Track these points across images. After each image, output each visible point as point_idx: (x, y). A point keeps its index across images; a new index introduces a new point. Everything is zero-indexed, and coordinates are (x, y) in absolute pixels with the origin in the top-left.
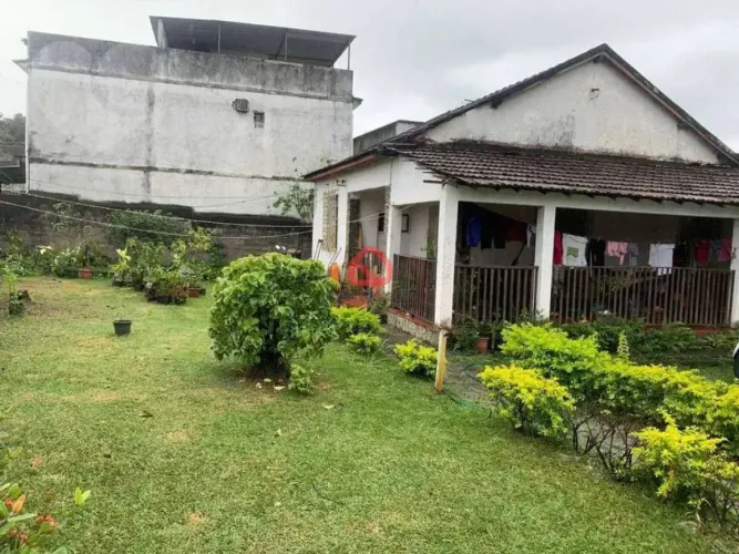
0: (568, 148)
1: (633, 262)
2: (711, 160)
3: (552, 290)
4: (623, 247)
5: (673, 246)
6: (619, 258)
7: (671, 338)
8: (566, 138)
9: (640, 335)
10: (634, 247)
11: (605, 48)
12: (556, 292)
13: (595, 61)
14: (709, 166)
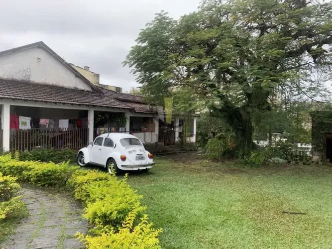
0: (28, 81)
1: (52, 127)
2: (89, 89)
3: (10, 139)
4: (47, 121)
5: (68, 120)
6: (46, 126)
7: (64, 154)
8: (27, 77)
9: (50, 154)
10: (52, 121)
11: (42, 43)
12: (12, 140)
13: (39, 47)
14: (88, 91)
